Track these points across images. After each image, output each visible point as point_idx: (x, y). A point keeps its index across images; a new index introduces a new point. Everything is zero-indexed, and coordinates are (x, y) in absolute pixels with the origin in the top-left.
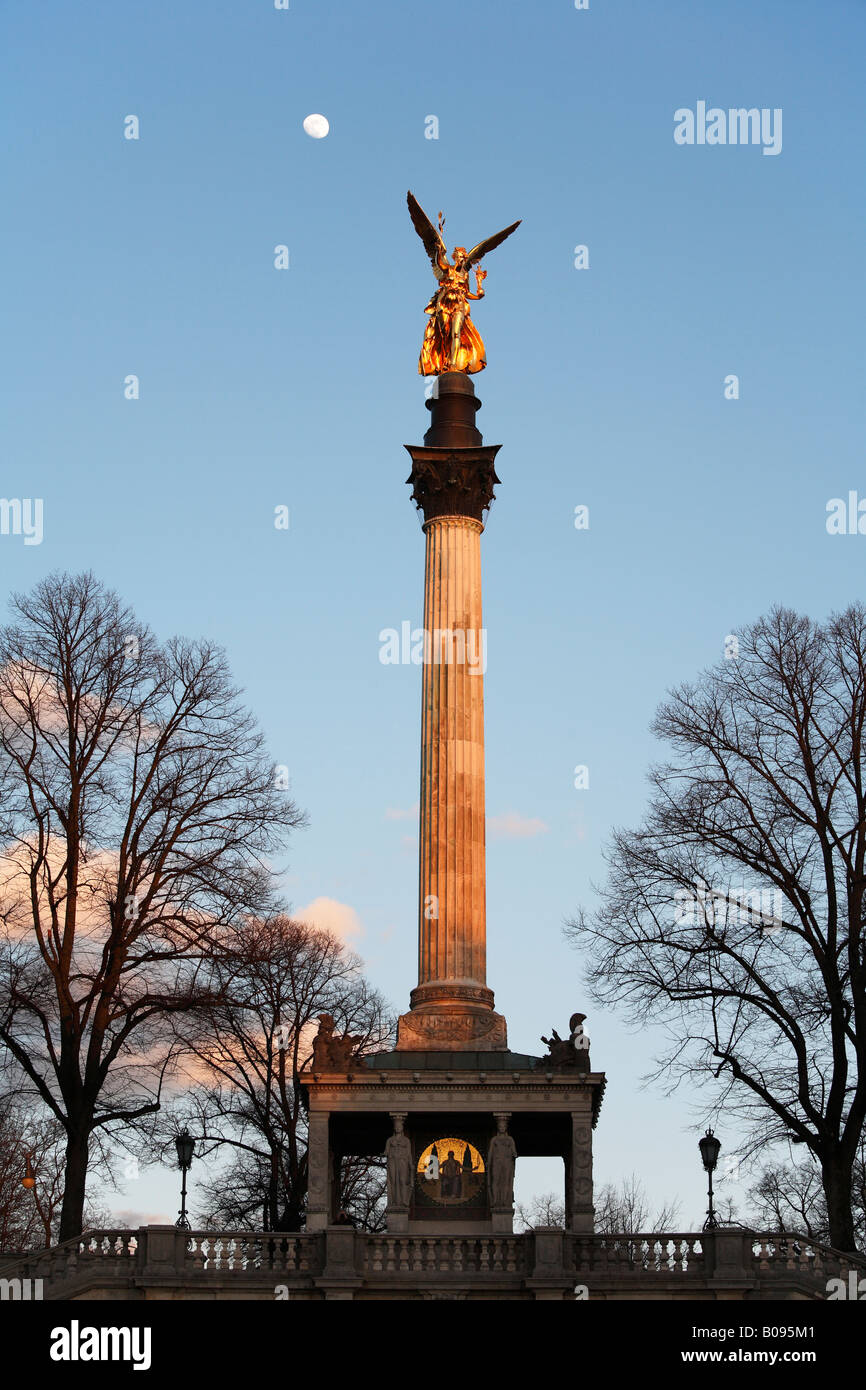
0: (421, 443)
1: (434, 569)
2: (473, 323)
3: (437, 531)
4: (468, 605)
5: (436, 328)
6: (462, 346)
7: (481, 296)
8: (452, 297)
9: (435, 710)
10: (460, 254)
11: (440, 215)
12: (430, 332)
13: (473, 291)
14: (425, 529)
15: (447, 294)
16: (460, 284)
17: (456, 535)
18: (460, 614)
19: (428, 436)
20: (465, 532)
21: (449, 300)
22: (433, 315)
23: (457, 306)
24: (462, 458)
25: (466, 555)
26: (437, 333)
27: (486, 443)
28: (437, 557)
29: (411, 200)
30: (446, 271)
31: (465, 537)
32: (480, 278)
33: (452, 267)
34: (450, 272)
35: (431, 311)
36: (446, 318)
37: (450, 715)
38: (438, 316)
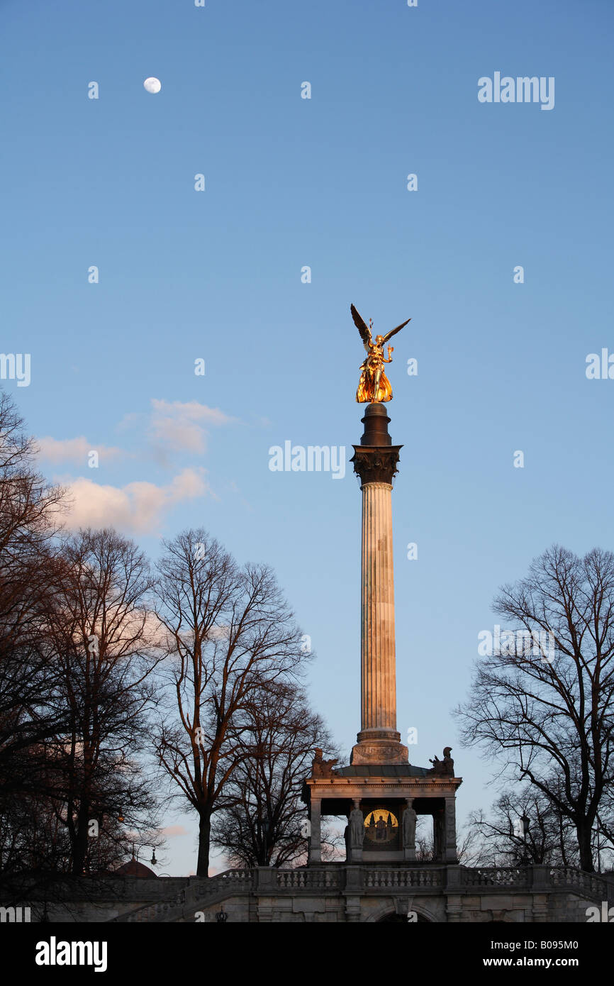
0: (359, 443)
1: (367, 511)
2: (385, 375)
3: (369, 491)
4: (386, 530)
5: (366, 378)
6: (380, 388)
7: (390, 361)
8: (375, 362)
9: (369, 586)
10: (380, 339)
11: (371, 320)
12: (362, 380)
13: (386, 358)
14: (362, 489)
15: (372, 360)
16: (380, 355)
17: (380, 494)
18: (381, 535)
19: (363, 439)
20: (384, 490)
21: (373, 363)
22: (364, 371)
23: (377, 367)
24: (383, 451)
25: (384, 502)
26: (366, 380)
27: (394, 444)
28: (369, 504)
29: (353, 308)
30: (372, 348)
31: (384, 494)
32: (390, 351)
33: (375, 345)
34: (374, 348)
35: (363, 369)
36: (372, 373)
37: (377, 589)
38: (367, 373)
